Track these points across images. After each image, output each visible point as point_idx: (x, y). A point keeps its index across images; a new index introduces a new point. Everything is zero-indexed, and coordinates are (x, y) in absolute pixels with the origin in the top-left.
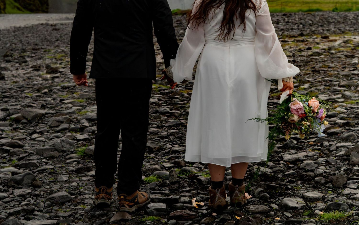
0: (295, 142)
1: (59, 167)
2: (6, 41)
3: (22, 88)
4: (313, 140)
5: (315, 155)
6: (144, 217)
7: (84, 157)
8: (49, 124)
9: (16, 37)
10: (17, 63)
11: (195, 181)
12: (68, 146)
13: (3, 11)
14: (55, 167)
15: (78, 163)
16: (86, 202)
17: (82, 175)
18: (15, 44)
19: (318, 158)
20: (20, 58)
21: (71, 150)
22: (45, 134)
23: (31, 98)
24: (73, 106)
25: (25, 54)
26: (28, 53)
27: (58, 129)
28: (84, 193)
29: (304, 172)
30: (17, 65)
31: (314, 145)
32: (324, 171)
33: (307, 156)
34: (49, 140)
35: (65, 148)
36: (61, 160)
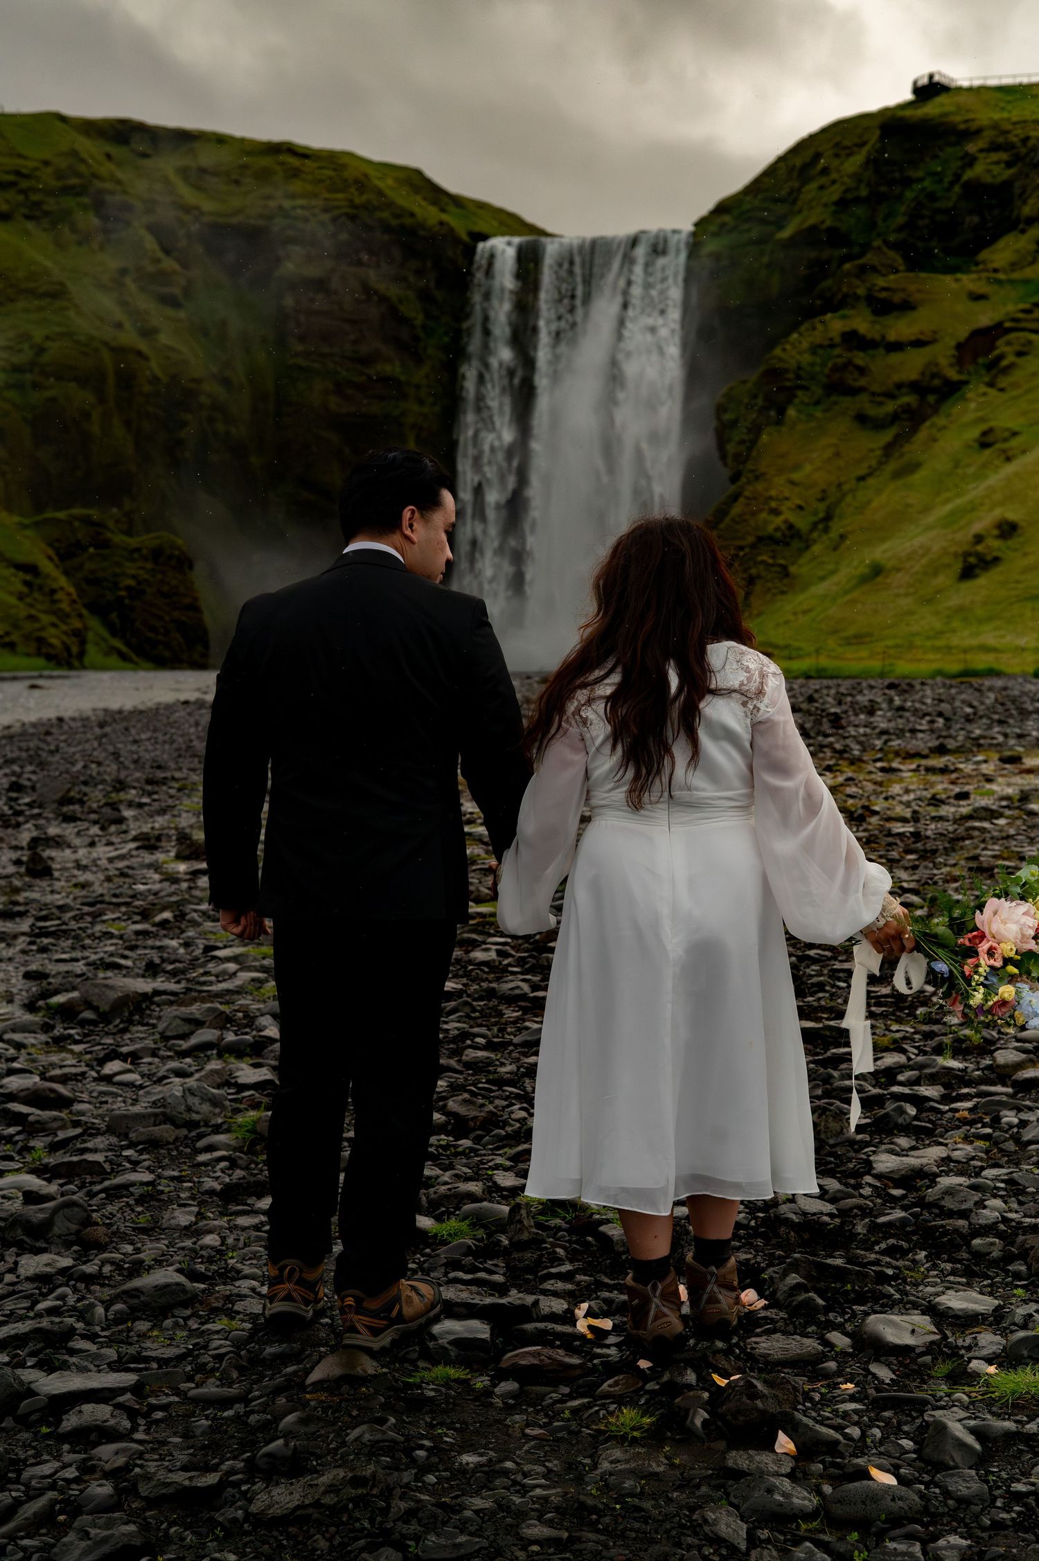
0: (912, 1111)
1: (172, 1178)
2: (74, 753)
3: (99, 906)
4: (969, 1104)
5: (973, 1158)
6: (417, 1369)
7: (253, 1143)
8: (161, 1027)
9: (104, 740)
10: (95, 822)
11: (590, 1239)
12: (206, 1108)
13: (76, 663)
14: (159, 1177)
15: (233, 1164)
16: (239, 1306)
17: (240, 1208)
18: (99, 764)
19: (982, 1168)
20: (104, 810)
21: (213, 1122)
22: (145, 1060)
23: (121, 937)
24: (241, 970)
25: (122, 796)
26: (133, 792)
27: (185, 1045)
28: (238, 1272)
29: (937, 1216)
30: (95, 830)
31: (971, 1123)
32: (1003, 1217)
33: (947, 1160)
34: (155, 1083)
35: (198, 1113)
36: (180, 1153)
